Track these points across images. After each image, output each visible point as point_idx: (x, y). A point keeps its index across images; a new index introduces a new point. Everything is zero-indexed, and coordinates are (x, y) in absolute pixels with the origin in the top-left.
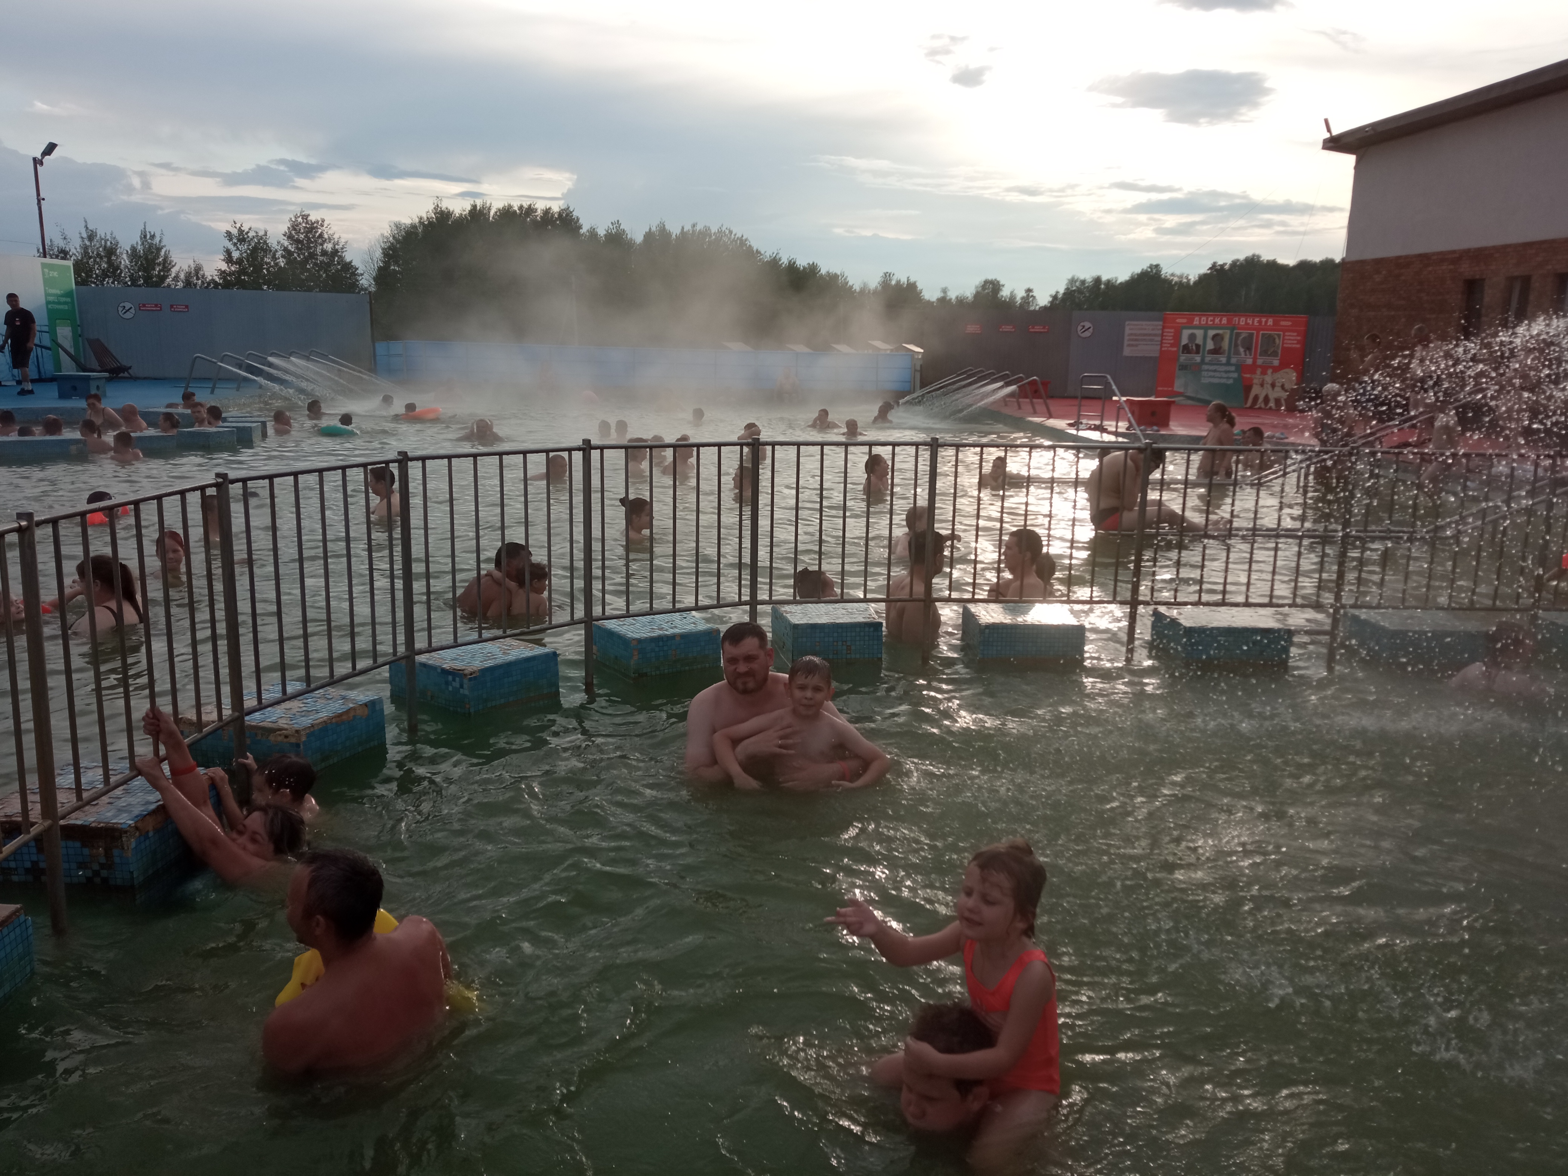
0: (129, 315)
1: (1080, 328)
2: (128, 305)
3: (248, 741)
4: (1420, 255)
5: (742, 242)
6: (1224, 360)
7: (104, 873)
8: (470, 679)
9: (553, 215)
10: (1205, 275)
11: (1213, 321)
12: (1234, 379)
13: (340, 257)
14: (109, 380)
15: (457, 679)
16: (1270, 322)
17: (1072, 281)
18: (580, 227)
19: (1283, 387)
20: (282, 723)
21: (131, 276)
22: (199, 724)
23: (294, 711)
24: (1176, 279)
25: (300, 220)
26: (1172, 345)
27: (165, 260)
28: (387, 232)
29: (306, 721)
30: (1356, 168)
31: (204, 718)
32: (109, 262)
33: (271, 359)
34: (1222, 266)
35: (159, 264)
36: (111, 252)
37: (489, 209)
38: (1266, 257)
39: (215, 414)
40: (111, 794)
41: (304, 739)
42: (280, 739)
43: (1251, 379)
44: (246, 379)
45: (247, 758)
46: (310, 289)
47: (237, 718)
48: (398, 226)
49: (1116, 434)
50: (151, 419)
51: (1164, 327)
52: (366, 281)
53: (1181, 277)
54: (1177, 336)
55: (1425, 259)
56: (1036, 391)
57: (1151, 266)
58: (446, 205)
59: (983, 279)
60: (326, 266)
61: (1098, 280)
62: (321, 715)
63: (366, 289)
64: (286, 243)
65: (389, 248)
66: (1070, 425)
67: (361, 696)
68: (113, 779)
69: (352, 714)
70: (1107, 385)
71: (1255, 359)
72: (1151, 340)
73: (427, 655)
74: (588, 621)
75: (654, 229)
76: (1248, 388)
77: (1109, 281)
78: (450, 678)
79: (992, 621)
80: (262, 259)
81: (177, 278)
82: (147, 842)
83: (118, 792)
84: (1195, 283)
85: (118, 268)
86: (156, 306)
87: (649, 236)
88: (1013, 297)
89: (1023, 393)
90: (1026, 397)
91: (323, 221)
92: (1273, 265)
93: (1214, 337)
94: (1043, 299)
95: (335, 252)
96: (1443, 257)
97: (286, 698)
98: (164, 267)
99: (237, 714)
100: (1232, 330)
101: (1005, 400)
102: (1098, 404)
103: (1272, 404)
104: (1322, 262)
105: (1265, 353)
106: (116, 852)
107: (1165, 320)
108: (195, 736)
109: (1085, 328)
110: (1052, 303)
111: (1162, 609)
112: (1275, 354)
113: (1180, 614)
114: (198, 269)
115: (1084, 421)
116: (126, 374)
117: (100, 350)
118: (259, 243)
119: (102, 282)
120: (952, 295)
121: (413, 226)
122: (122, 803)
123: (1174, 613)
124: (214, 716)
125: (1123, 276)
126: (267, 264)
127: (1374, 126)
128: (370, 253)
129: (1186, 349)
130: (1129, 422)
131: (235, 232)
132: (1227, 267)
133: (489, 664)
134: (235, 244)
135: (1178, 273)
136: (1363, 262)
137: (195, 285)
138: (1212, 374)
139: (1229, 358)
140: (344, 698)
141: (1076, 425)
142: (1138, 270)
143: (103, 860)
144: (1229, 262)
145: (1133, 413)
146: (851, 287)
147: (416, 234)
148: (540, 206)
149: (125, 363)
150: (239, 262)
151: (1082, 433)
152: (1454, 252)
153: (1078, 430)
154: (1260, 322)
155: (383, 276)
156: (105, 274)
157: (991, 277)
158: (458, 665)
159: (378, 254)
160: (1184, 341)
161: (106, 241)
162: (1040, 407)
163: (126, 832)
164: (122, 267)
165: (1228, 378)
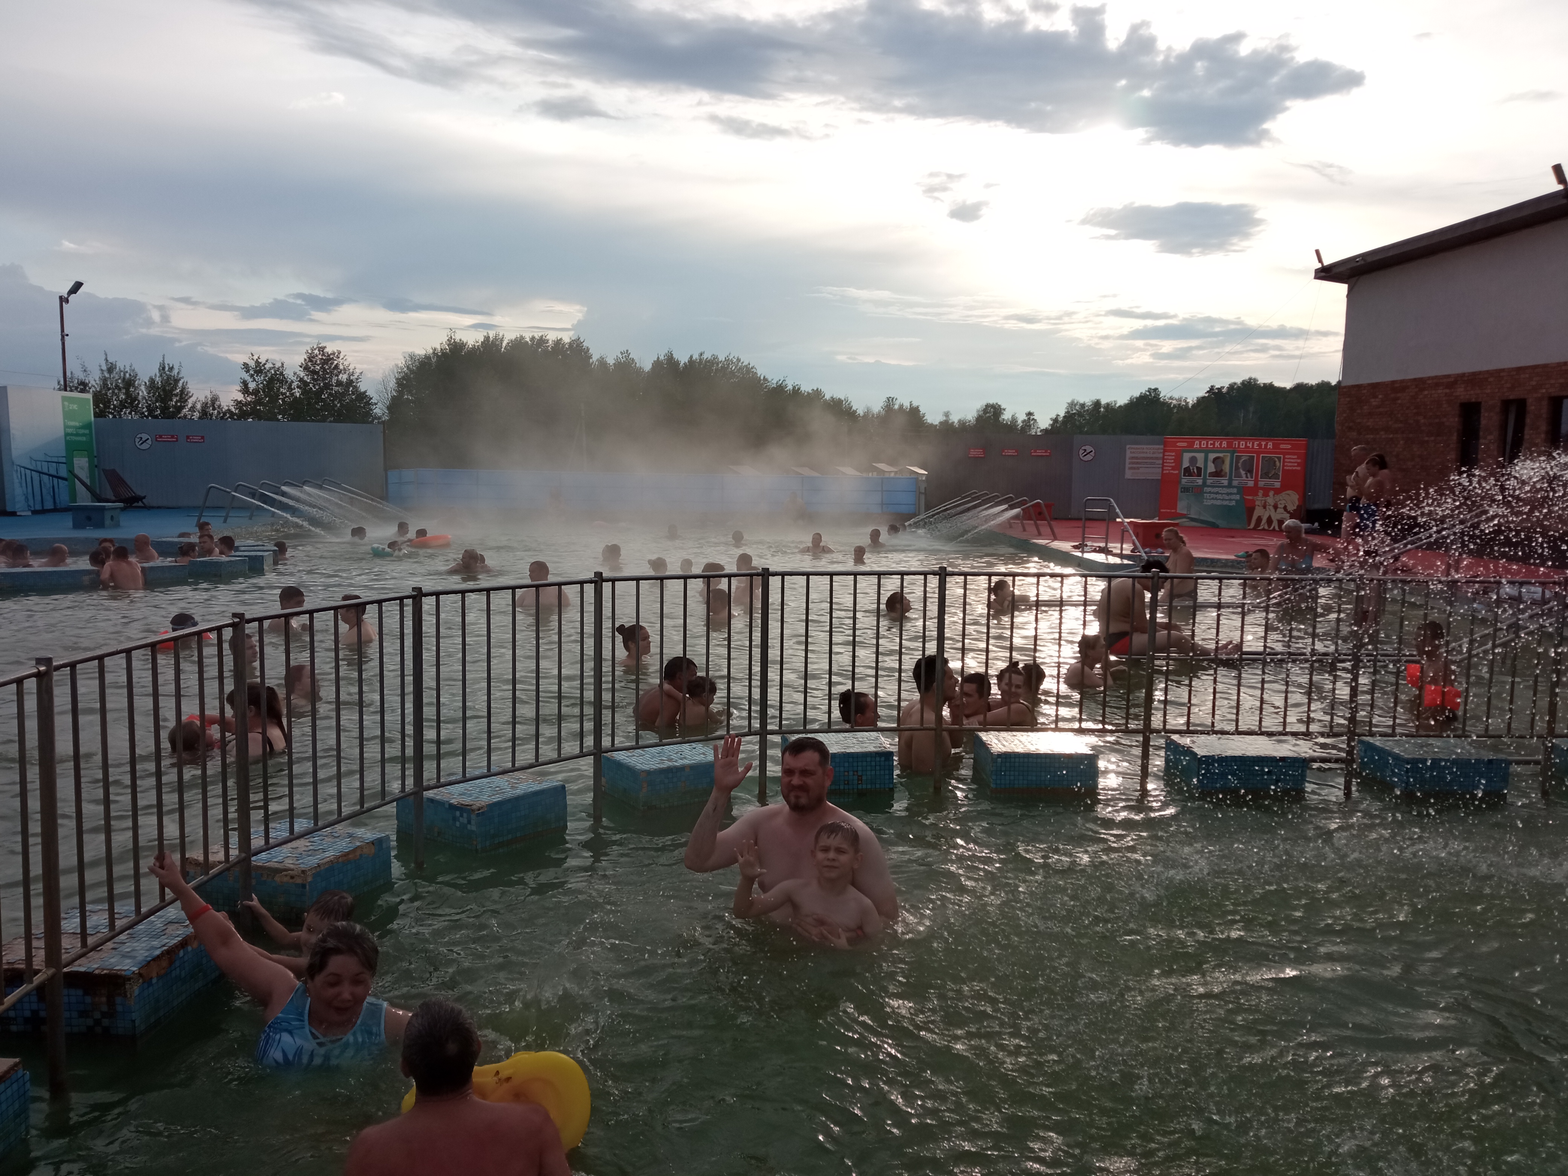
0: (145, 446)
1: (1081, 452)
2: (145, 436)
3: (254, 882)
4: (1415, 380)
5: (748, 370)
6: (1225, 482)
7: (106, 1022)
8: (478, 815)
9: (564, 345)
10: (1203, 398)
11: (1214, 444)
12: (1237, 501)
13: (355, 387)
14: (123, 509)
15: (465, 815)
16: (1270, 445)
17: (1072, 404)
18: (590, 357)
19: (1285, 508)
20: (289, 863)
21: (148, 407)
22: (206, 865)
23: (300, 850)
24: (1174, 402)
25: (316, 352)
26: (1173, 468)
27: (182, 391)
28: (401, 362)
29: (313, 861)
30: (1348, 296)
31: (211, 858)
32: (128, 394)
33: (284, 488)
34: (1220, 389)
35: (176, 395)
36: (129, 383)
37: (502, 340)
38: (1263, 380)
39: (228, 543)
40: (116, 940)
41: (310, 879)
42: (285, 879)
43: (1253, 501)
44: (259, 507)
45: (252, 900)
46: (324, 420)
47: (244, 860)
48: (412, 357)
49: (1121, 556)
50: (164, 549)
51: (1165, 451)
52: (379, 410)
53: (1180, 400)
54: (1179, 459)
55: (1420, 383)
56: (1040, 513)
57: (1150, 390)
58: (459, 336)
59: (985, 403)
60: (340, 396)
61: (1097, 404)
62: (327, 854)
63: (380, 418)
64: (302, 374)
65: (403, 378)
66: (1075, 547)
67: (366, 834)
68: (119, 924)
69: (358, 853)
70: (1111, 507)
71: (1256, 482)
72: (1151, 463)
73: (435, 791)
74: (598, 752)
75: (662, 358)
76: (1251, 510)
77: (1108, 404)
78: (458, 813)
79: (1004, 750)
80: (278, 390)
81: (193, 409)
82: (151, 990)
83: (122, 937)
84: (1193, 406)
85: (136, 399)
86: (172, 437)
87: (657, 364)
88: (1014, 419)
89: (1026, 515)
90: (1030, 519)
91: (339, 353)
92: (1270, 388)
93: (1215, 460)
94: (1044, 422)
95: (350, 382)
96: (1437, 382)
97: (293, 837)
98: (181, 398)
99: (243, 855)
100: (1233, 453)
101: (1009, 523)
102: (1102, 526)
103: (1275, 524)
104: (1318, 385)
105: (1266, 475)
106: (118, 1000)
107: (1165, 444)
108: (201, 878)
109: (1086, 452)
110: (1052, 425)
111: (1175, 737)
112: (1275, 476)
113: (1193, 742)
114: (214, 399)
115: (1089, 543)
116: (140, 504)
117: (115, 479)
118: (276, 374)
119: (119, 412)
120: (955, 419)
121: (427, 357)
122: (126, 949)
123: (1186, 741)
124: (221, 856)
125: (1122, 400)
126: (283, 394)
127: (1364, 256)
128: (384, 382)
129: (1188, 472)
130: (1134, 544)
131: (252, 364)
132: (1224, 390)
133: (497, 798)
134: (252, 376)
135: (1176, 396)
136: (1359, 387)
137: (211, 415)
138: (1213, 496)
139: (1230, 480)
140: (350, 836)
141: (1081, 547)
142: (1137, 394)
143: (105, 1008)
144: (1227, 385)
145: (1137, 536)
146: (855, 412)
147: (430, 364)
148: (552, 337)
149: (140, 492)
150: (256, 392)
151: (1087, 556)
152: (1448, 376)
153: (1083, 552)
154: (1260, 445)
155: (395, 405)
156: (122, 405)
157: (992, 401)
158: (466, 800)
159: (392, 384)
160: (1186, 464)
161: (125, 373)
162: (1045, 530)
163: (129, 979)
164: (140, 398)
165: (1230, 500)
